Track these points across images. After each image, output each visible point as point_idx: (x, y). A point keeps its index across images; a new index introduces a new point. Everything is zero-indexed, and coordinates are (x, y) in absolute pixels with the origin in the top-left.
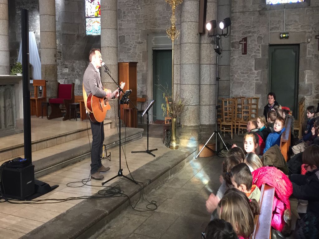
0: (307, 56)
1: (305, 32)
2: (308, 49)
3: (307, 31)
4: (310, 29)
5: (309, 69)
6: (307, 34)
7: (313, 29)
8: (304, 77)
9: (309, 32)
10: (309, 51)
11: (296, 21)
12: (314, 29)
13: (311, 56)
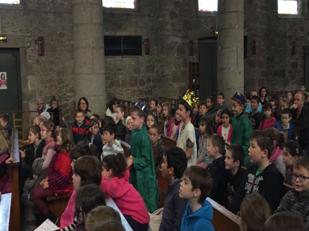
0: (29, 61)
1: (24, 36)
2: (28, 53)
3: (26, 35)
4: (28, 33)
5: (31, 75)
6: (27, 38)
7: (31, 33)
8: (27, 83)
9: (28, 37)
10: (30, 56)
11: (13, 24)
12: (33, 34)
13: (32, 61)
